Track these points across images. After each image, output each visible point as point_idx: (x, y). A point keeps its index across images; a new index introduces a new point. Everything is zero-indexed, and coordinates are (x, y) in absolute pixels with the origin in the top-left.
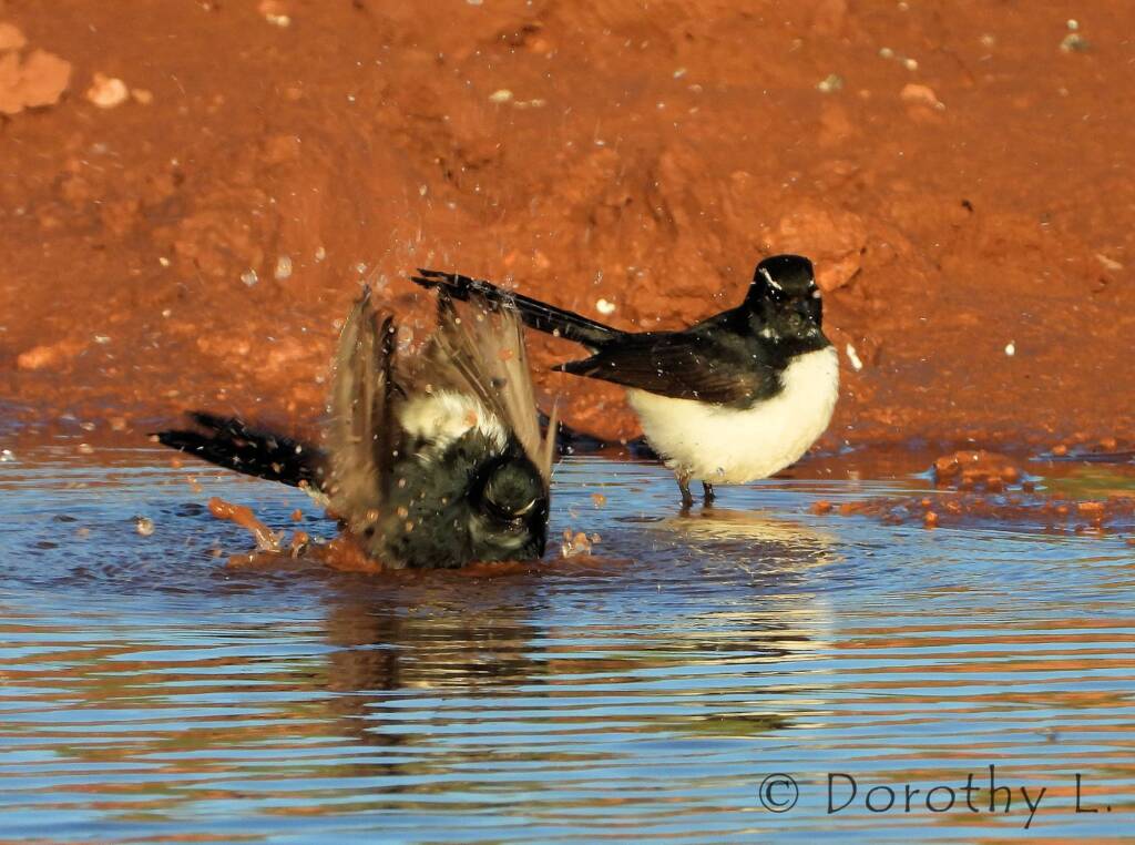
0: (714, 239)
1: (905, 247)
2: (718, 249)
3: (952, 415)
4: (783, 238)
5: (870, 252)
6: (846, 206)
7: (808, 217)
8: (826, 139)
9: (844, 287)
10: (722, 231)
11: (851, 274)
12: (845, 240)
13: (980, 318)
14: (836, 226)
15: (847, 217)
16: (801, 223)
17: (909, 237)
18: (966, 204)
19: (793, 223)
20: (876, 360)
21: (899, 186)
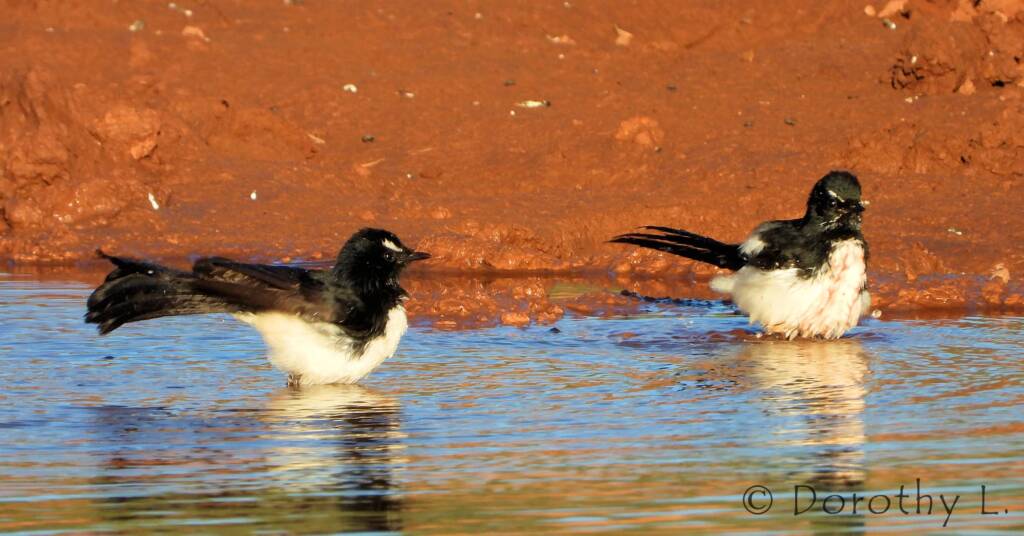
0: (63, 126)
1: (185, 131)
2: (65, 133)
3: (216, 238)
4: (107, 125)
5: (163, 134)
6: (148, 105)
7: (123, 112)
8: (133, 62)
9: (147, 156)
10: (69, 122)
11: (150, 149)
12: (147, 127)
13: (234, 176)
14: (141, 117)
15: (148, 112)
16: (118, 116)
17: (189, 124)
18: (225, 103)
19: (114, 116)
20: (168, 203)
21: (181, 92)
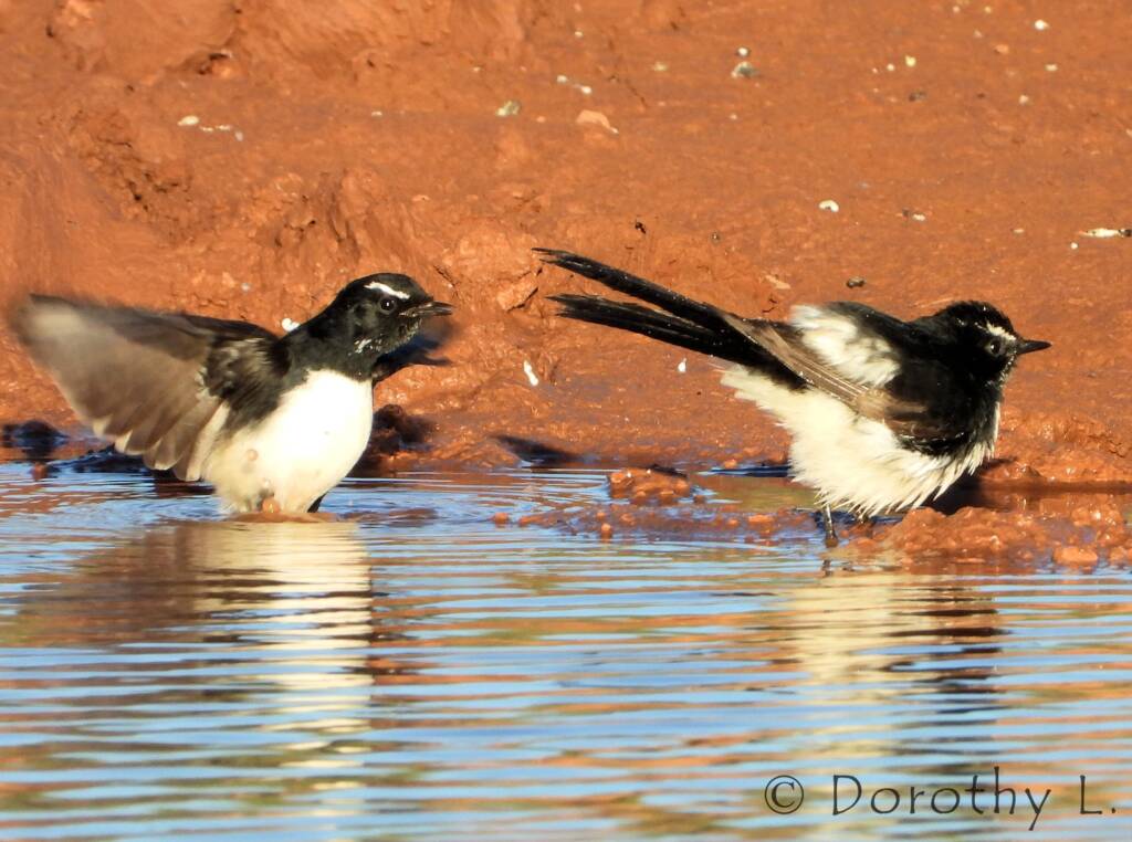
3: (626, 430)
4: (463, 259)
5: (546, 272)
6: (523, 227)
7: (486, 238)
8: (503, 164)
9: (520, 306)
10: (405, 253)
11: (528, 294)
12: (522, 261)
14: (513, 248)
15: (523, 239)
16: (479, 245)
18: (639, 226)
19: (472, 245)
20: (552, 377)
21: (574, 209)
